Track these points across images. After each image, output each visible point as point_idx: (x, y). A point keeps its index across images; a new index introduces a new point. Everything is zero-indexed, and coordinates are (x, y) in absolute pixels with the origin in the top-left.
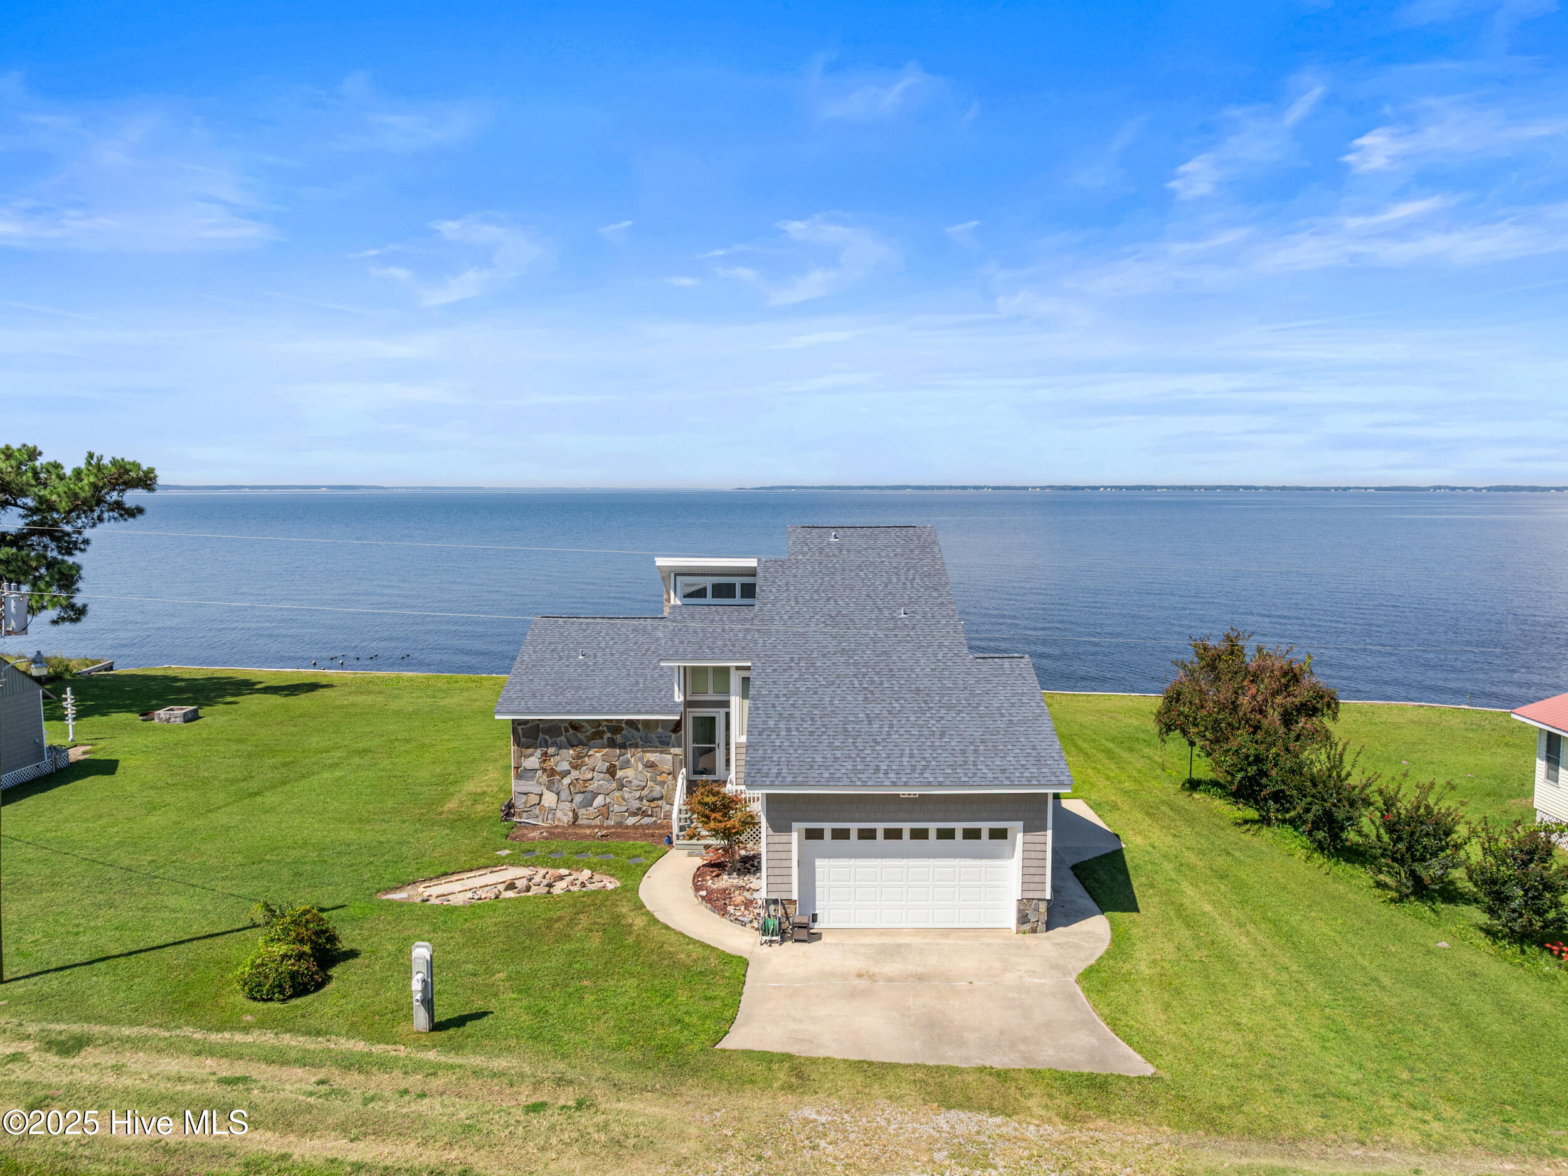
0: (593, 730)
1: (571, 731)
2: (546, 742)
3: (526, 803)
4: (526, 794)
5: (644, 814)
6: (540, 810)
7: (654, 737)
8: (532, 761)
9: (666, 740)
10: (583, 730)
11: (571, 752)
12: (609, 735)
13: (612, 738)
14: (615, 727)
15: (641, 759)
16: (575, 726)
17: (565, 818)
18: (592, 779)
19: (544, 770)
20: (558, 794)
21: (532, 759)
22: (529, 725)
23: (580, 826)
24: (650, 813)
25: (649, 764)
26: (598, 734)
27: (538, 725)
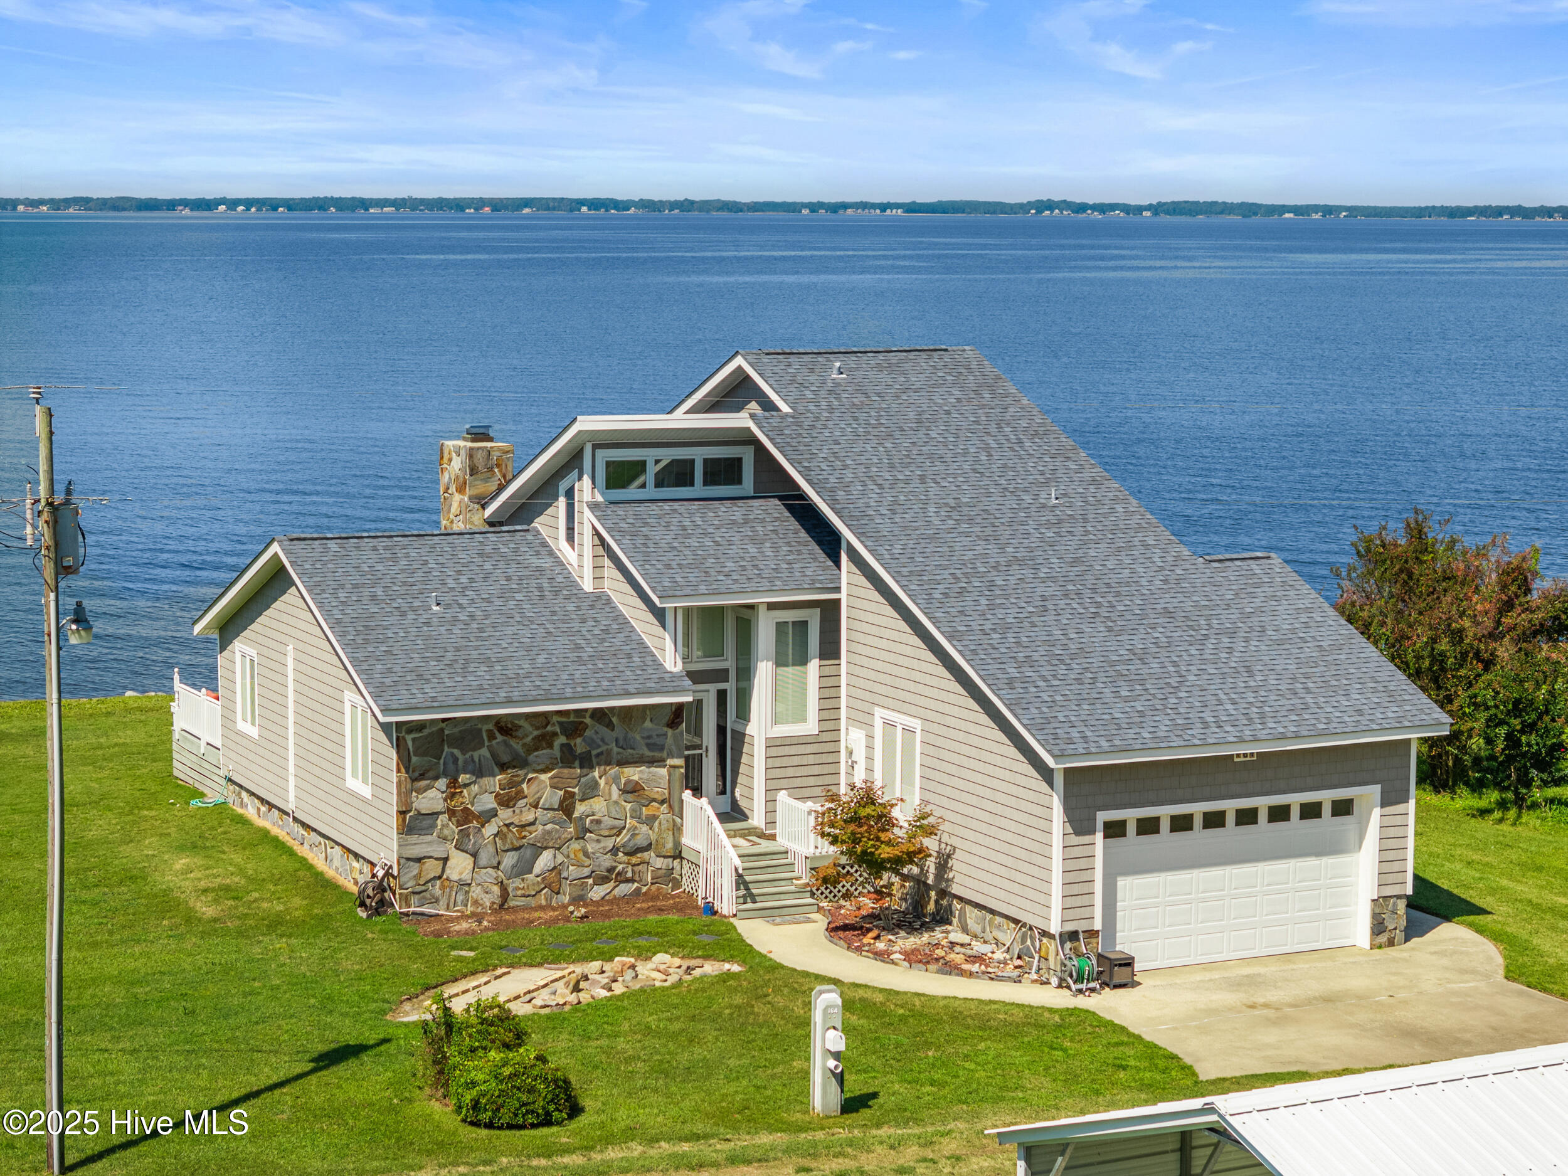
0: (536, 733)
1: (500, 738)
2: (455, 762)
3: (420, 874)
4: (419, 860)
5: (622, 879)
6: (443, 888)
7: (638, 737)
8: (432, 798)
9: (659, 741)
10: (519, 734)
11: (499, 776)
12: (562, 739)
13: (568, 745)
14: (574, 724)
15: (616, 779)
16: (505, 727)
17: (487, 898)
18: (533, 824)
19: (451, 813)
20: (474, 855)
21: (432, 793)
22: (426, 732)
23: (515, 909)
24: (629, 875)
25: (629, 788)
26: (545, 740)
27: (442, 730)
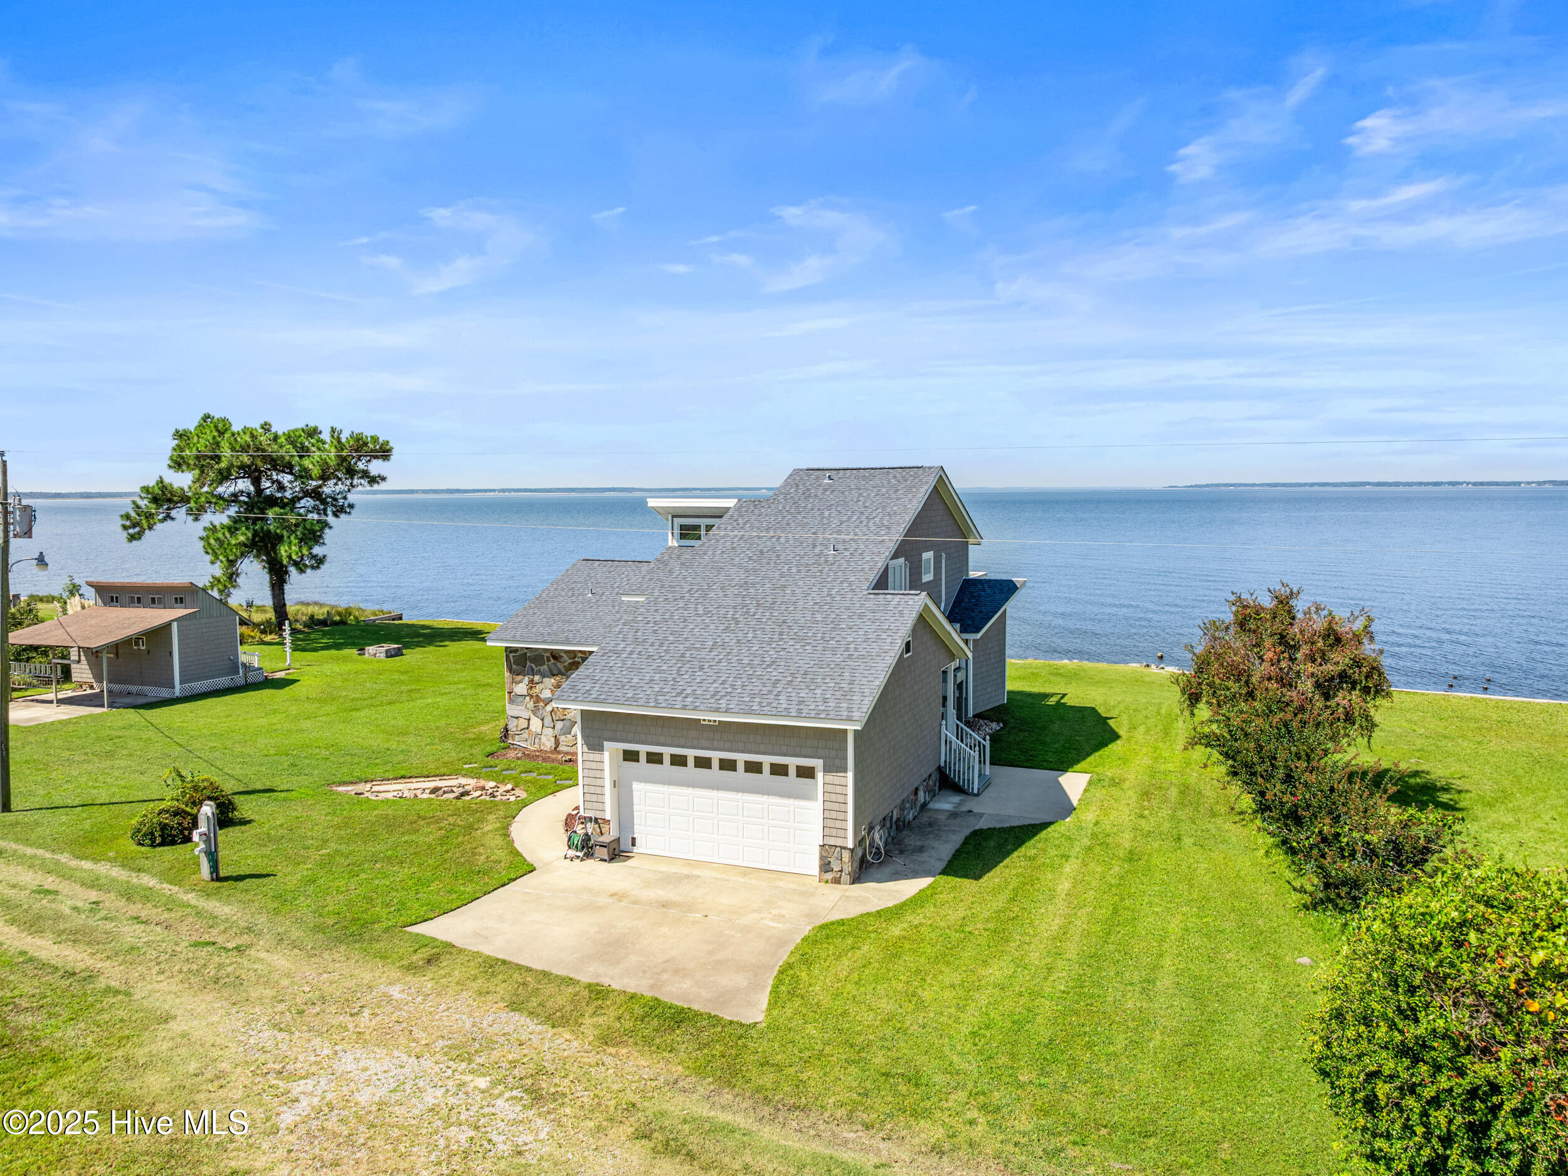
0: (569, 660)
1: (552, 661)
2: (533, 670)
3: (517, 726)
4: (517, 718)
6: (529, 734)
8: (521, 688)
10: (561, 660)
11: (553, 680)
16: (555, 655)
17: (548, 743)
19: (532, 697)
20: (542, 720)
21: (520, 685)
22: (518, 654)
23: (559, 753)
27: (526, 653)
